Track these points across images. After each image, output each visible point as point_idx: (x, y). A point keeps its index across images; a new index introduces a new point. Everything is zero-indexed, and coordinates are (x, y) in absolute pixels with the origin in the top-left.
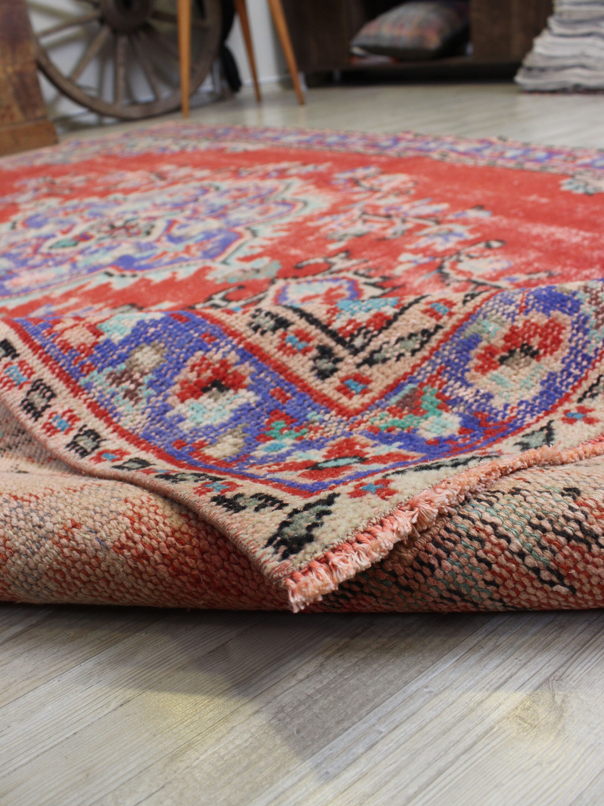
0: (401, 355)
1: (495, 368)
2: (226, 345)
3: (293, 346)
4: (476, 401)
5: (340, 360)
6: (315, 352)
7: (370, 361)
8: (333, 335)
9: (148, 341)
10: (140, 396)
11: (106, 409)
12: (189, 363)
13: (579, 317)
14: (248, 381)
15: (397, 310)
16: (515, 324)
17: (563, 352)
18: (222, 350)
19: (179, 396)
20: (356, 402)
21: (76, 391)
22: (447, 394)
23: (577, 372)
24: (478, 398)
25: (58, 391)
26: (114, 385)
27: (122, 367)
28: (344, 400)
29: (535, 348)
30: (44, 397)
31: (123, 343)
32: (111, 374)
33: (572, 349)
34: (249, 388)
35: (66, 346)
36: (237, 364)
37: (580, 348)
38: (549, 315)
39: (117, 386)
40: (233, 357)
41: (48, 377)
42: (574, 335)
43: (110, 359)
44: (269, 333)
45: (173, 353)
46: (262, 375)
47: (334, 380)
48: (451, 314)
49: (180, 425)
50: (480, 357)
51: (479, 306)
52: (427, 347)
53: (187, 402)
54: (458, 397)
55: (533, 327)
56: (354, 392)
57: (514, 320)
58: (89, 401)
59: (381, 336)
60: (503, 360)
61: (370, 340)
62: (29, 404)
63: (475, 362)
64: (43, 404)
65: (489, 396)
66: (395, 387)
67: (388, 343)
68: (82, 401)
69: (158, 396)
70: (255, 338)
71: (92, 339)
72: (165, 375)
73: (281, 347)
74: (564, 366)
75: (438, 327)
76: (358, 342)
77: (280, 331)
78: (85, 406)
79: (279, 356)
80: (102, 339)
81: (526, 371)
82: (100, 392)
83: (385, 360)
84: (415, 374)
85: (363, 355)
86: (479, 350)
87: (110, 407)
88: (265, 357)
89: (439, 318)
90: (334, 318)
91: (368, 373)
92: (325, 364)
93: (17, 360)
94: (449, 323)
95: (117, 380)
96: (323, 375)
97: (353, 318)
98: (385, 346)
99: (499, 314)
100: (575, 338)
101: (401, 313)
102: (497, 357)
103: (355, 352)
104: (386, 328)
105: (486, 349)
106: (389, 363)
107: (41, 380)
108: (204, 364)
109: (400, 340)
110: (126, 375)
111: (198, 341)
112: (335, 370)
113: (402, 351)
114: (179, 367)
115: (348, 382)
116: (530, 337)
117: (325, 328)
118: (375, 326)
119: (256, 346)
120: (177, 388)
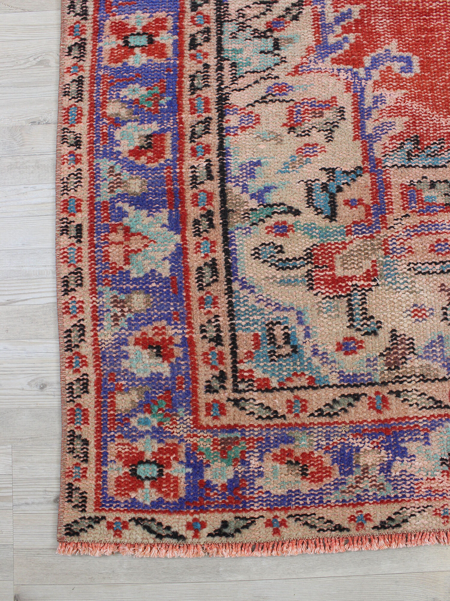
0: (252, 413)
1: (281, 463)
2: (180, 329)
3: (211, 359)
4: (253, 471)
5: (224, 388)
6: (217, 373)
7: (236, 402)
8: (235, 370)
9: (147, 292)
10: (119, 323)
11: (98, 317)
12: (155, 324)
13: (342, 479)
14: (173, 360)
15: (278, 387)
16: (315, 452)
17: (315, 487)
18: (176, 330)
19: (136, 339)
20: (205, 420)
21: (93, 292)
22: (247, 455)
23: (308, 502)
24: (256, 470)
25: (84, 284)
26: (112, 305)
27: (123, 297)
28: (202, 412)
29: (308, 472)
30: (76, 282)
31: (136, 280)
32: (115, 296)
33: (321, 489)
34: (171, 365)
35: (107, 256)
36: (176, 345)
37: (324, 492)
38: (332, 464)
39: (113, 307)
40: (178, 340)
41: (86, 272)
42: (330, 484)
43: (121, 286)
44: (206, 341)
45: (153, 310)
46: (182, 363)
47: (211, 397)
48: (297, 415)
49: (123, 360)
50: (283, 450)
51: (315, 425)
52: (268, 422)
53: (138, 347)
54: (249, 462)
55: (319, 462)
56: (212, 413)
57: (316, 450)
58: (95, 303)
59: (256, 394)
60: (290, 462)
61: (248, 391)
62: (67, 281)
63: (277, 451)
64: (73, 287)
65: (261, 474)
66: (231, 428)
67: (255, 400)
68: (91, 301)
69: (127, 331)
70: (197, 336)
71: (121, 264)
72: (140, 321)
73: (205, 354)
74: (308, 493)
75: (284, 416)
76: (241, 386)
77: (213, 344)
78: (91, 305)
79: (199, 359)
80: (126, 268)
81: (291, 478)
82: (103, 302)
83: (243, 409)
84: (248, 430)
85: (238, 396)
86: (286, 447)
87: (101, 317)
88: (193, 353)
89: (290, 412)
90: (245, 361)
91: (228, 409)
92: (216, 384)
93: (78, 245)
94: (291, 419)
95: (116, 302)
96: (209, 389)
97: (254, 370)
98: (251, 401)
99: (316, 439)
100: (328, 487)
101: (278, 390)
102: (289, 459)
103: (236, 390)
104: (263, 392)
105: (289, 450)
106: (244, 413)
107: (82, 270)
108: (160, 331)
109: (262, 404)
110: (122, 304)
111: (169, 313)
112: (217, 391)
113: (256, 412)
114: (150, 321)
115: (216, 405)
116: (313, 465)
117: (235, 362)
118: (259, 385)
119: (194, 343)
120: (138, 334)
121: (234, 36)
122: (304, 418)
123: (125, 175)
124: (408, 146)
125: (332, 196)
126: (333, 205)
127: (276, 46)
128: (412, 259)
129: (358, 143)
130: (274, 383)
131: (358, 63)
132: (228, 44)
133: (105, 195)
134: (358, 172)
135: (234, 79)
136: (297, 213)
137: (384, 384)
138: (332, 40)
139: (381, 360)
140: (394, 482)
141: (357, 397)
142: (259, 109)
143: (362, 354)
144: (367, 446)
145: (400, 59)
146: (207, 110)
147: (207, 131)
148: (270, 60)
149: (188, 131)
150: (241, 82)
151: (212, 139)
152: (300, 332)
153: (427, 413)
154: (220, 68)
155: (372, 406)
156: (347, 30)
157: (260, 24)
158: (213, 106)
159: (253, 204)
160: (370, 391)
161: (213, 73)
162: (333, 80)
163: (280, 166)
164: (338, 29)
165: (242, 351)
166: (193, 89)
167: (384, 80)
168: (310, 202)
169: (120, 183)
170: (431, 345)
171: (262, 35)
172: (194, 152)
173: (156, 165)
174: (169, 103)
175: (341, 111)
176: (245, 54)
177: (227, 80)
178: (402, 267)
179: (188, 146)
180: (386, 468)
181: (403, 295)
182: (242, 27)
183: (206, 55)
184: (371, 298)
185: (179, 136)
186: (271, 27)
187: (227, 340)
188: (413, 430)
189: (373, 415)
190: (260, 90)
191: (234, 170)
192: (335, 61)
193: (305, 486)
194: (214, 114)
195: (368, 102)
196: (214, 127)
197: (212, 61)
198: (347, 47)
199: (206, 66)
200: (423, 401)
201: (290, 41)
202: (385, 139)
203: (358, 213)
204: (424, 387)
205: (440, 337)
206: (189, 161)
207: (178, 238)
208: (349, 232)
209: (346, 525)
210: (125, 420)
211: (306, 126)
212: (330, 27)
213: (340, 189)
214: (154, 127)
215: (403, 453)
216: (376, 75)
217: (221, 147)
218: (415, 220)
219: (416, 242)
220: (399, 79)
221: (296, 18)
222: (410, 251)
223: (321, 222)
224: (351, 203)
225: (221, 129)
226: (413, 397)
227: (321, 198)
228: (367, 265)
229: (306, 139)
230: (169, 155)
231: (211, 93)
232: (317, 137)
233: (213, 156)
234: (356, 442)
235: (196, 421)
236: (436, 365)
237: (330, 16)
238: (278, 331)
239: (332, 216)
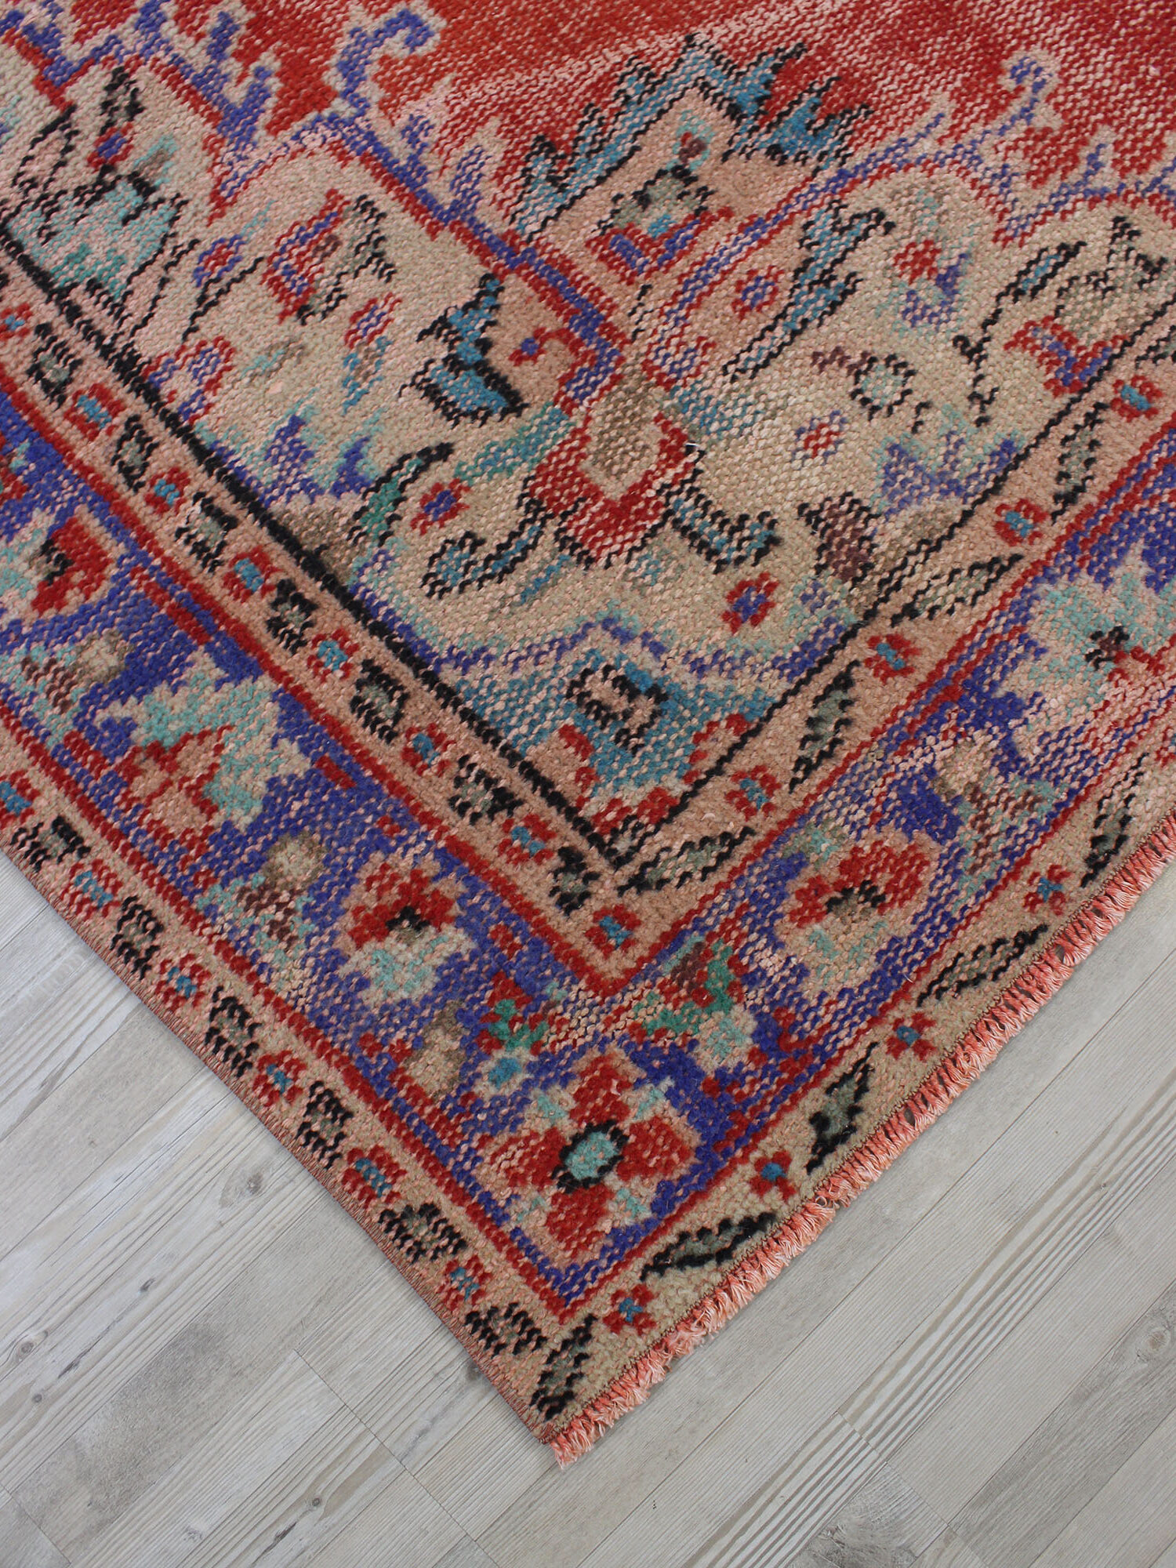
0: (686, 875)
1: (819, 919)
2: (418, 842)
3: (522, 847)
4: (783, 979)
5: (594, 876)
6: (556, 861)
7: (639, 883)
8: (583, 827)
9: (294, 830)
10: (295, 933)
11: (244, 957)
12: (363, 875)
13: (951, 848)
14: (455, 910)
15: (687, 788)
16: (861, 844)
17: (916, 905)
18: (412, 851)
19: (352, 934)
20: (612, 966)
21: (194, 920)
22: (745, 961)
23: (929, 943)
24: (787, 973)
25: (164, 920)
26: (251, 912)
27: (258, 879)
28: (596, 958)
29: (881, 891)
30: (145, 930)
31: (255, 828)
32: (243, 890)
33: (931, 900)
34: (460, 922)
35: (160, 831)
36: (436, 878)
37: (942, 900)
38: (911, 838)
39: (256, 914)
40: (430, 866)
41: (146, 895)
42: (938, 877)
43: (237, 862)
44: (485, 820)
45: (336, 853)
46: (476, 899)
47: (584, 915)
48: (769, 808)
49: (362, 994)
50: (800, 893)
51: (814, 797)
52: (727, 867)
53: (368, 947)
54: (759, 969)
55: (884, 855)
56: (612, 942)
57: (858, 838)
58: (215, 939)
59: (659, 836)
60: (833, 903)
61: (641, 843)
62: (125, 945)
63: (792, 903)
64: (146, 945)
65: (801, 972)
66: (673, 938)
67: (668, 849)
68: (205, 939)
69: (320, 934)
70: (460, 827)
71: (200, 822)
72: (329, 894)
73: (504, 846)
74: (914, 928)
75: (747, 831)
76: (622, 845)
77: (502, 816)
78: (211, 948)
79: (502, 865)
80: (217, 820)
81: (860, 929)
82: (230, 922)
83: (662, 883)
84: (704, 913)
85: (630, 869)
86: (800, 883)
87: (250, 952)
88: (479, 864)
89: (750, 813)
90: (587, 794)
91: (635, 907)
92: (572, 884)
93: (87, 860)
94: (763, 823)
95: (254, 901)
96: (569, 903)
97: (618, 795)
98: (664, 855)
99: (840, 820)
100: (939, 884)
101: (694, 794)
102: (825, 898)
103: (619, 862)
104: (669, 821)
105: (812, 881)
106: (669, 889)
107: (136, 898)
108: (384, 879)
109: (689, 845)
110: (267, 894)
111: (372, 832)
112: (587, 895)
113: (689, 868)
114: (348, 880)
115: (606, 922)
116: (877, 870)
117: (571, 814)
118: (650, 815)
119: (465, 844)
120: (348, 922)
121: (48, 234)
122: (786, 801)
123: (65, 654)
124: (540, 167)
125: (482, 368)
126: (497, 382)
127: (144, 187)
128: (722, 357)
129: (445, 235)
130: (677, 787)
131: (322, 97)
132: (50, 257)
133: (57, 724)
134: (489, 288)
135: (118, 311)
136: (444, 451)
137: (870, 615)
138: (236, 94)
139: (828, 579)
140: (1045, 771)
141: (844, 681)
142: (211, 326)
143: (784, 599)
144: (941, 749)
145: (392, 28)
146: (116, 408)
147: (148, 446)
148: (153, 222)
149: (113, 476)
150: (136, 307)
151: (171, 452)
152: (638, 655)
153: (991, 600)
154: (73, 312)
155: (886, 673)
156: (247, 55)
157: (79, 172)
158: (121, 392)
159: (351, 502)
160: (859, 648)
161: (66, 333)
162: (301, 164)
163: (341, 395)
164: (232, 67)
165: (565, 782)
166: (55, 391)
167: (394, 88)
168: (450, 413)
169: (68, 678)
170: (890, 477)
171: (100, 190)
172: (158, 503)
173: (106, 586)
174: (33, 455)
175: (365, 205)
176: (98, 250)
177: (106, 325)
178: (717, 386)
179: (137, 502)
180: (1009, 759)
181: (763, 433)
182: (49, 205)
183: (24, 310)
184: (712, 485)
185: (105, 499)
186: (104, 161)
187: (521, 787)
188: (994, 652)
189: (901, 689)
190: (183, 290)
191: (262, 474)
192: (274, 128)
193: (899, 921)
194: (135, 405)
195: (400, 150)
196: (155, 427)
197: (47, 312)
198: (274, 84)
199: (44, 329)
200: (966, 586)
201: (160, 157)
202: (489, 190)
203: (555, 359)
204: (943, 560)
205: (892, 449)
206: (163, 528)
207: (265, 683)
208: (569, 406)
209: (1030, 923)
210: (465, 1100)
211: (325, 284)
212: (213, 72)
213: (485, 345)
214: (42, 521)
215: (1013, 706)
216: (371, 91)
217: (201, 452)
218: (665, 285)
219: (701, 323)
220: (419, 64)
221: (135, 109)
222: (707, 345)
223: (501, 430)
224: (526, 353)
225: (172, 421)
226: (943, 593)
227: (465, 389)
228: (651, 435)
229: (346, 308)
230: (115, 549)
231: (96, 372)
232: (364, 287)
233: (201, 480)
234: (916, 761)
235: (596, 983)
236: (931, 503)
237: (197, 56)
238: (599, 689)
239: (514, 404)
